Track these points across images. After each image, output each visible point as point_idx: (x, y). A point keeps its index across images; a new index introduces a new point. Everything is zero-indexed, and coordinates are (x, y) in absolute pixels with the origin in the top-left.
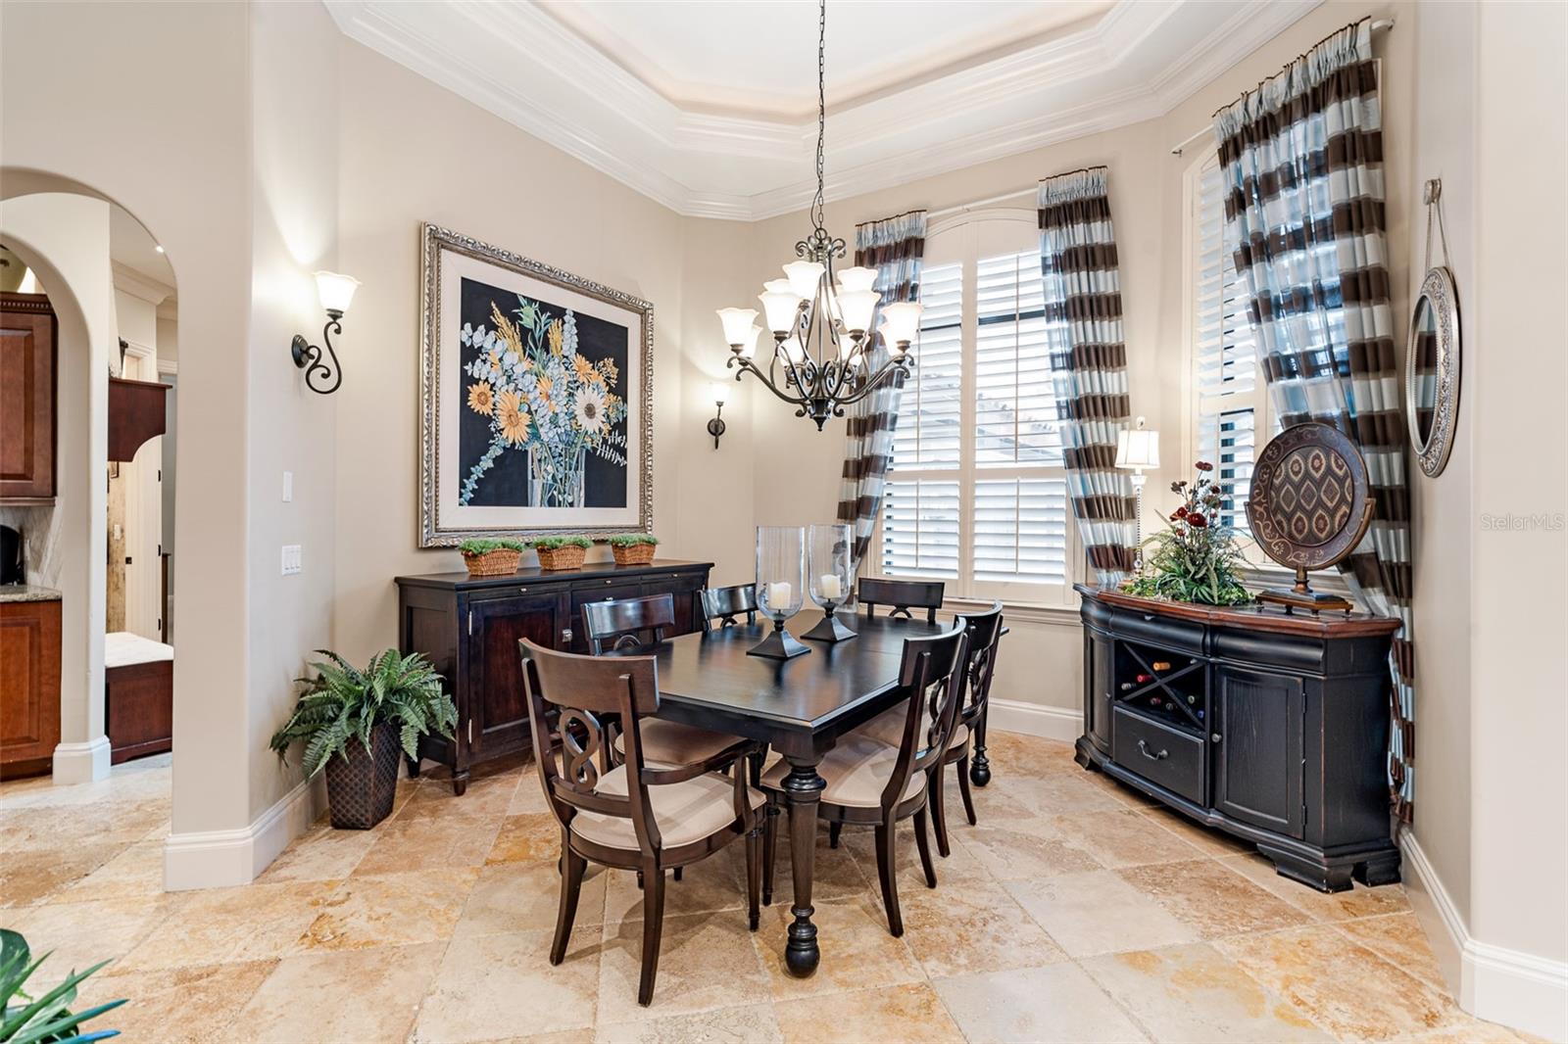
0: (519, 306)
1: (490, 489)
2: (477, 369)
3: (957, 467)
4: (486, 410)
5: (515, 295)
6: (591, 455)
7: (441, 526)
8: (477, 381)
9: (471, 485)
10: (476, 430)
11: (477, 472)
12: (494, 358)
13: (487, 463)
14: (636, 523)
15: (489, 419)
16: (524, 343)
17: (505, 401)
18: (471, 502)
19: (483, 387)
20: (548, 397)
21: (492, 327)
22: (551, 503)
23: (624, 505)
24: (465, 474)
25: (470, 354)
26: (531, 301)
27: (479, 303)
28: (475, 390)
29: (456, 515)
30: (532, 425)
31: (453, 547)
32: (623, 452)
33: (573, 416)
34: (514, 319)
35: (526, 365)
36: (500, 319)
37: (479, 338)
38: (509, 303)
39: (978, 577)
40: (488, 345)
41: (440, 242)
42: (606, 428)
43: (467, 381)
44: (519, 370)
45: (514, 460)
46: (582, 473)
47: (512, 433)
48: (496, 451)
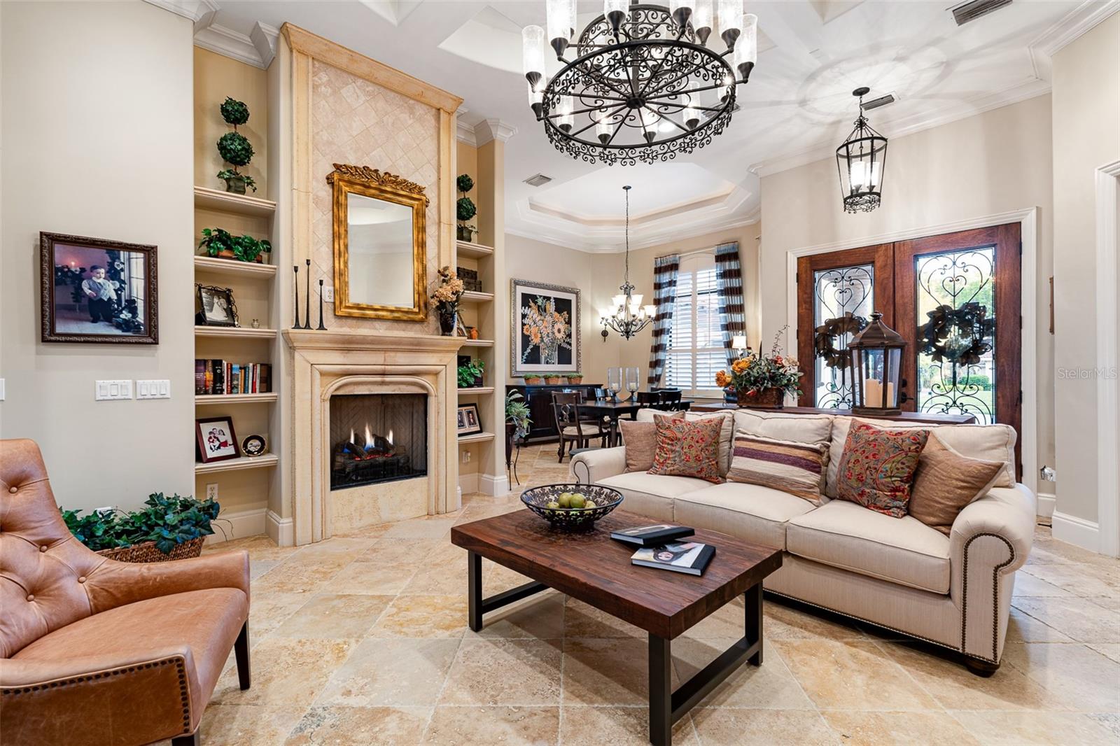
0: (537, 298)
1: (530, 358)
2: (526, 321)
3: (690, 348)
4: (528, 334)
5: (536, 296)
6: (560, 346)
7: (517, 370)
8: (525, 325)
9: (525, 358)
10: (526, 339)
11: (526, 353)
12: (530, 317)
13: (529, 350)
14: (575, 370)
15: (529, 336)
16: (539, 311)
17: (534, 330)
18: (525, 363)
19: (527, 326)
20: (546, 327)
21: (530, 307)
22: (547, 363)
23: (570, 363)
24: (523, 354)
25: (524, 316)
26: (540, 296)
27: (527, 300)
28: (525, 327)
29: (522, 367)
30: (542, 337)
31: (521, 377)
32: (570, 345)
33: (553, 333)
34: (536, 303)
35: (539, 318)
36: (532, 304)
37: (527, 311)
38: (534, 297)
39: (698, 388)
40: (529, 313)
41: (517, 283)
42: (564, 336)
43: (523, 325)
44: (537, 320)
45: (536, 349)
46: (557, 352)
47: (535, 340)
48: (531, 347)
